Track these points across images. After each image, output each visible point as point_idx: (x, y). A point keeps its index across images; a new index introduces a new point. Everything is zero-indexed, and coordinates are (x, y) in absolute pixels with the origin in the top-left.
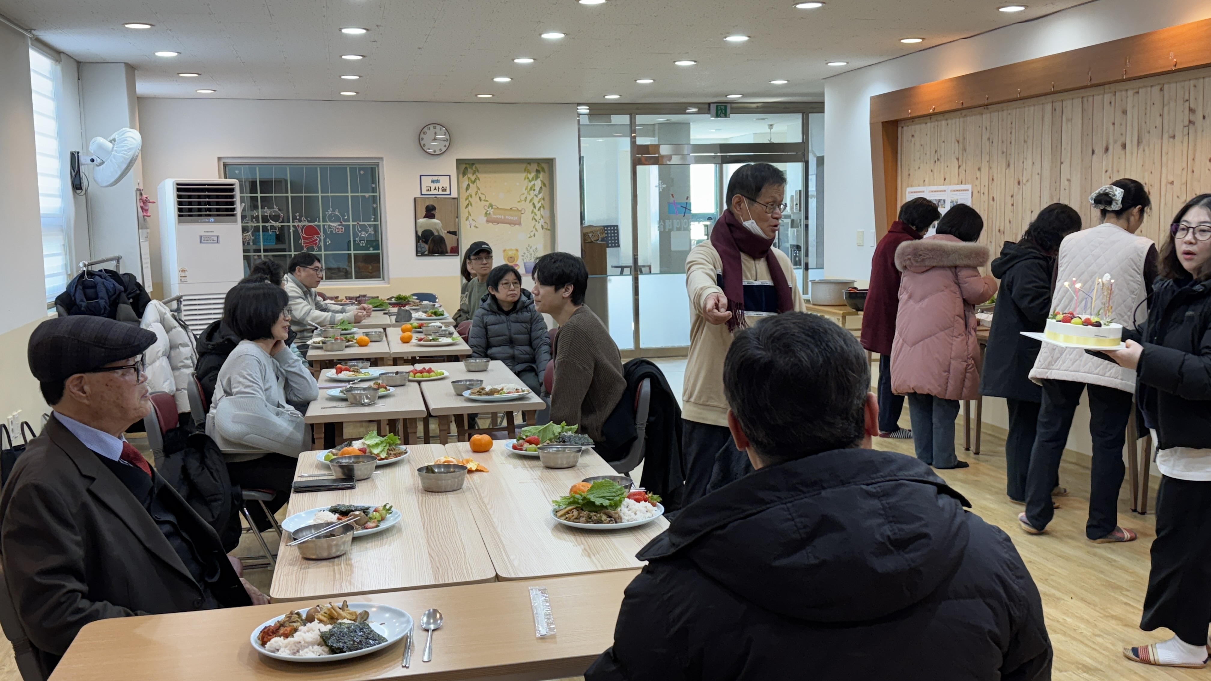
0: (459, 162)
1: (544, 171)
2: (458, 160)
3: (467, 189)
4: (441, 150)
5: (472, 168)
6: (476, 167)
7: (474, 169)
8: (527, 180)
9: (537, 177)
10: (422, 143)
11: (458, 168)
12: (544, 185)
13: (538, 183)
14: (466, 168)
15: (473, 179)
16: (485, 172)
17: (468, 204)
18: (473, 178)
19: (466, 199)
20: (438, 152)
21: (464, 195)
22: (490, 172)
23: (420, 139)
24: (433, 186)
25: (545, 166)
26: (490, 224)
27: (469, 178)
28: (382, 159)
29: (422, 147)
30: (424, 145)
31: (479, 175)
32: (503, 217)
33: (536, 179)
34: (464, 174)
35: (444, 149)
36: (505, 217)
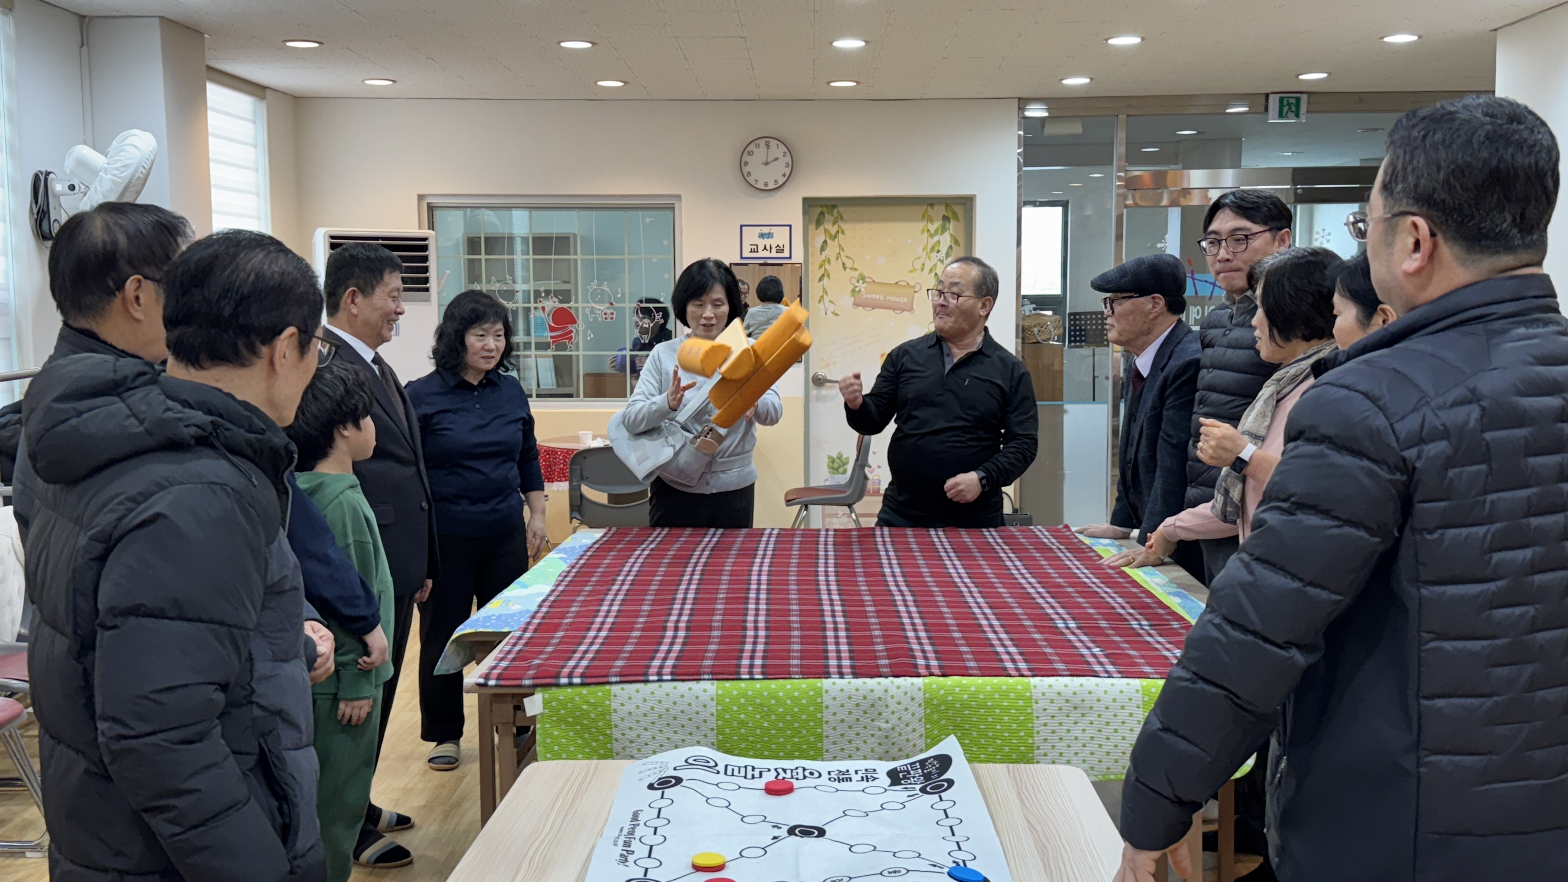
0: (809, 203)
1: (956, 217)
2: (806, 200)
3: (823, 249)
4: (776, 181)
5: (832, 214)
6: (838, 212)
7: (836, 215)
8: (926, 234)
9: (944, 230)
10: (746, 170)
11: (805, 212)
12: (957, 242)
13: (945, 240)
14: (822, 213)
15: (833, 234)
16: (854, 221)
17: (823, 275)
18: (833, 230)
19: (821, 267)
20: (771, 186)
21: (816, 258)
22: (862, 221)
23: (742, 163)
24: (761, 243)
25: (959, 210)
26: (860, 308)
27: (826, 230)
28: (678, 197)
29: (745, 177)
30: (749, 173)
31: (843, 226)
32: (882, 298)
33: (942, 233)
34: (819, 223)
35: (781, 181)
36: (885, 297)
